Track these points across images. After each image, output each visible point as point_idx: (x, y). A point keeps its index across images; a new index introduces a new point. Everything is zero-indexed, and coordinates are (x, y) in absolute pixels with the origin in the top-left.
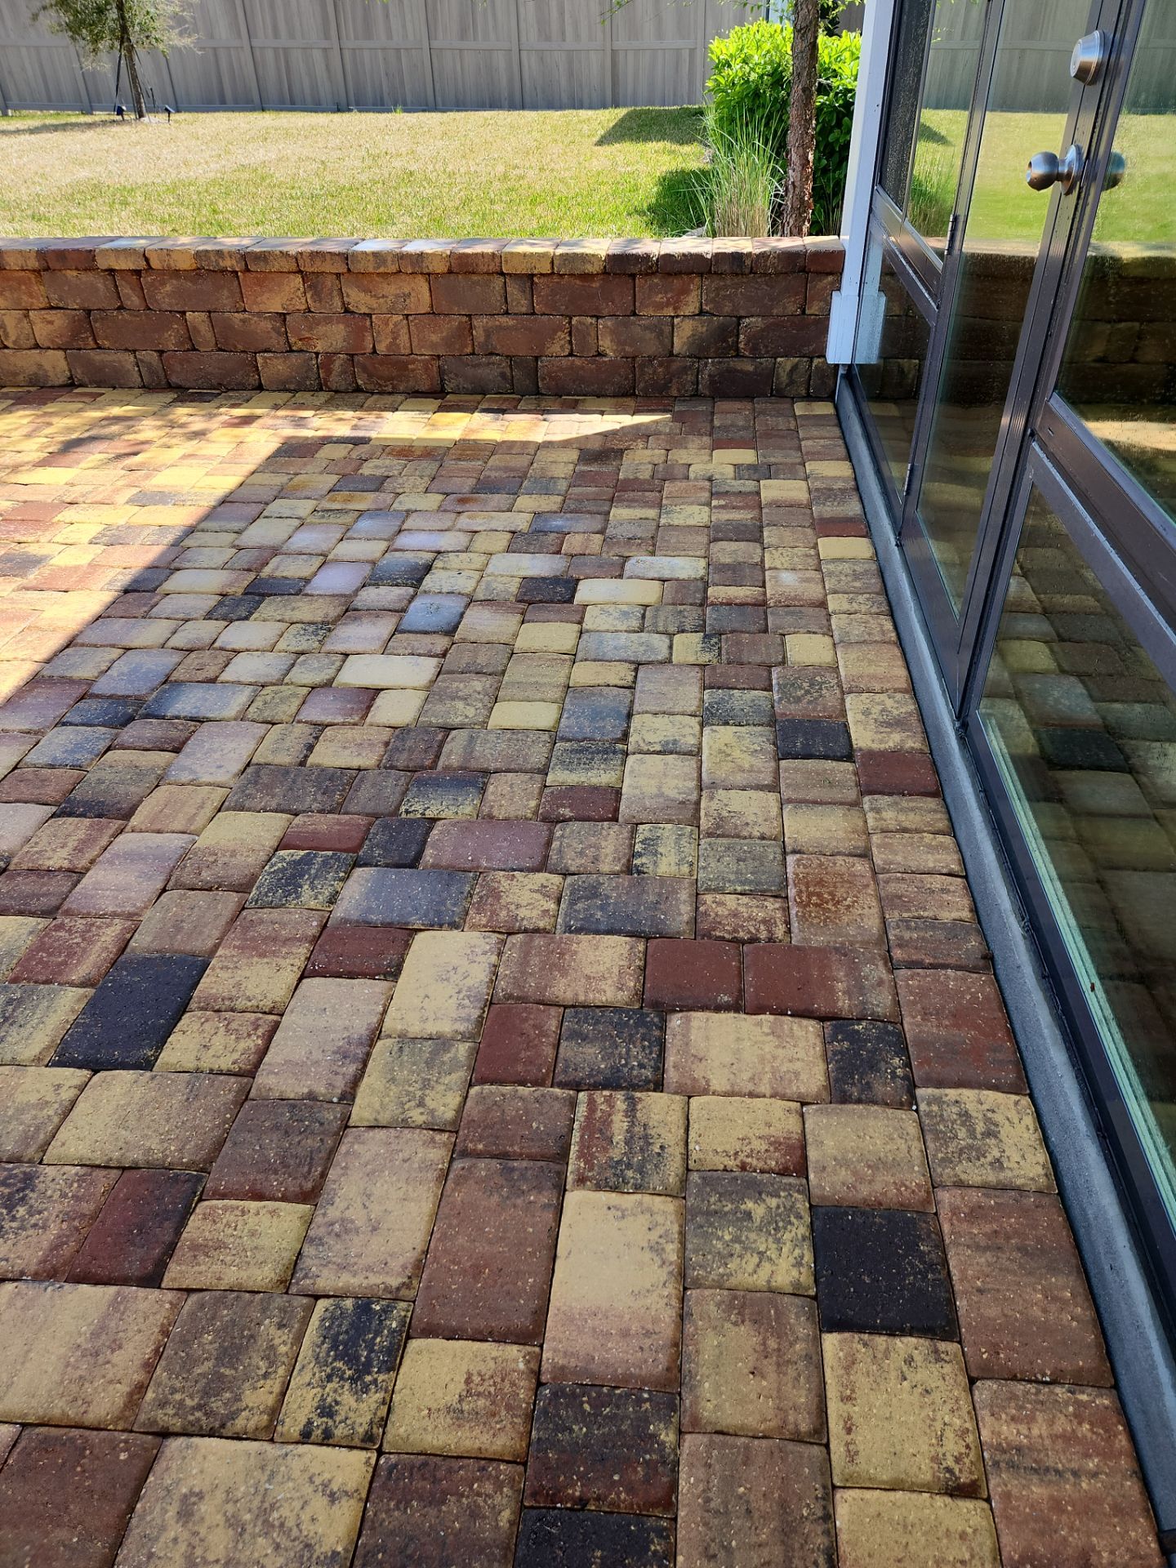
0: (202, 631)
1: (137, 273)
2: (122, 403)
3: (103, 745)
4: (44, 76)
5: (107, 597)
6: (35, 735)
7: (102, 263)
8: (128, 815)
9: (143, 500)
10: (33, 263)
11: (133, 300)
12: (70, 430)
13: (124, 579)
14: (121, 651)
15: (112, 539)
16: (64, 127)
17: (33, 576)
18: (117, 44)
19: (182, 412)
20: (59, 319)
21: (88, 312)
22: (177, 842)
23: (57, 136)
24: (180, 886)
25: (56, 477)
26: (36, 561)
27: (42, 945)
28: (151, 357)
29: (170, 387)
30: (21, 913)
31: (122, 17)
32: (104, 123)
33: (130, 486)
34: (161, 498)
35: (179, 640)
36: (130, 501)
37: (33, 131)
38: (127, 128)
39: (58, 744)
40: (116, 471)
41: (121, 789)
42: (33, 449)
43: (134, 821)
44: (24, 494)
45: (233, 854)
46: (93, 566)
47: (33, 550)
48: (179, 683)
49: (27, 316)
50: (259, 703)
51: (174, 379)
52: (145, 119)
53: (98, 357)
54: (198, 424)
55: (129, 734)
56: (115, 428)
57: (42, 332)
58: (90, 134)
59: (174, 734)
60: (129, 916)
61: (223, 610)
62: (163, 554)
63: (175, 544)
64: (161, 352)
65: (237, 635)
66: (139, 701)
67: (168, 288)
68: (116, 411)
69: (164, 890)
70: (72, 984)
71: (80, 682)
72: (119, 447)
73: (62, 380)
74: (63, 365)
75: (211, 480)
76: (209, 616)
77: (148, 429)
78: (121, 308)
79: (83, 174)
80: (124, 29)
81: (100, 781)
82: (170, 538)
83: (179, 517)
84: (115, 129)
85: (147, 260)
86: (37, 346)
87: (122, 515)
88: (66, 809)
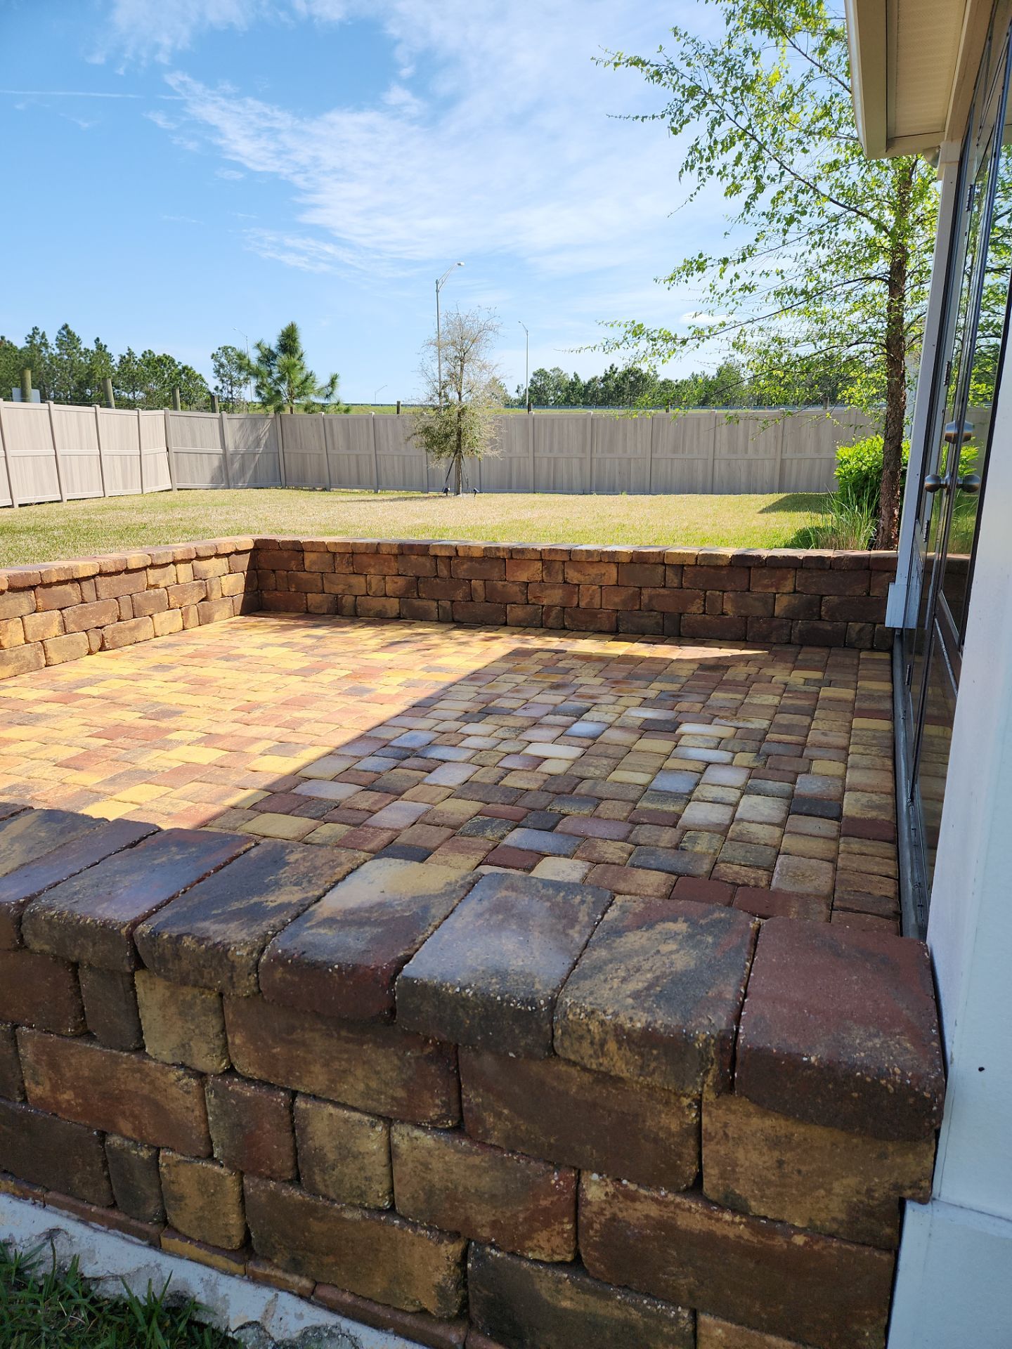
0: (454, 725)
1: (450, 558)
2: (425, 627)
3: (392, 766)
4: (404, 472)
5: (404, 708)
6: (359, 759)
7: (432, 552)
8: (400, 794)
9: (429, 669)
10: (395, 551)
11: (444, 572)
12: (393, 637)
13: (414, 701)
14: (408, 730)
15: (409, 685)
16: (411, 498)
17: (366, 697)
18: (453, 454)
19: (457, 634)
20: (401, 581)
21: (418, 578)
22: (424, 807)
23: (407, 502)
24: (422, 822)
25: (385, 657)
26: (369, 691)
27: (351, 834)
28: (446, 604)
29: (453, 621)
30: (343, 823)
31: (459, 440)
32: (435, 497)
33: (423, 663)
34: (440, 669)
35: (440, 728)
36: (423, 669)
37: (391, 500)
38: (448, 500)
39: (370, 763)
40: (417, 656)
41: (399, 783)
42: (374, 643)
43: (403, 796)
44: (366, 663)
45: (453, 814)
46: (398, 695)
47: (368, 686)
48: (435, 745)
49: (384, 579)
50: (477, 757)
51: (457, 617)
52: (461, 495)
53: (417, 603)
54: (465, 639)
55: (406, 763)
56: (419, 638)
57: (390, 588)
58: (425, 502)
59: (429, 764)
60: (396, 830)
61: (466, 718)
62: (437, 693)
63: (444, 689)
64: (453, 601)
65: (470, 728)
66: (414, 750)
67: (465, 566)
68: (421, 630)
69: (414, 824)
70: (364, 851)
71: (384, 740)
72: (420, 646)
73: (394, 614)
74: (397, 606)
75: (467, 663)
76: (457, 720)
77: (435, 639)
78: (437, 576)
79: (418, 521)
80: (459, 446)
81: (389, 779)
82: (442, 687)
83: (448, 679)
84: (441, 500)
85: (457, 551)
86: (385, 595)
87: (416, 675)
88: (369, 788)
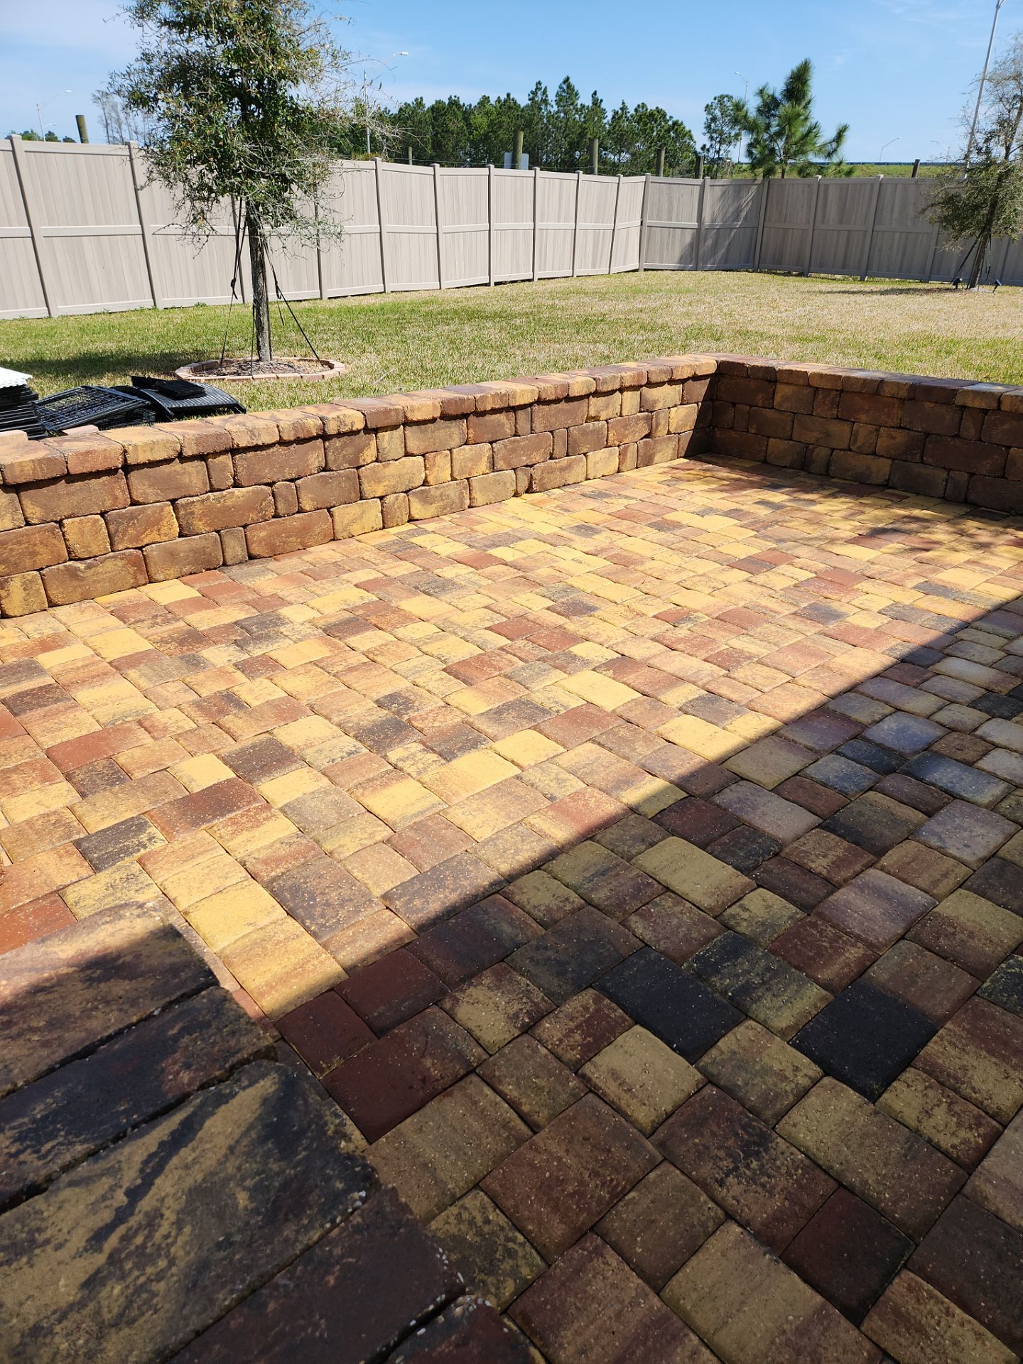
0: (969, 716)
1: (985, 411)
2: (922, 507)
3: (867, 784)
4: (904, 255)
5: (888, 660)
6: (816, 754)
7: (959, 401)
8: (881, 853)
9: (929, 589)
10: (903, 394)
11: (970, 430)
12: (878, 520)
13: (903, 650)
14: (893, 709)
15: (898, 614)
16: (908, 291)
17: (832, 626)
18: (978, 234)
19: (971, 525)
20: (901, 437)
21: (928, 435)
22: (921, 898)
23: (902, 297)
24: (917, 940)
25: (862, 554)
26: (837, 616)
27: (796, 932)
28: (961, 477)
29: (966, 502)
30: (784, 896)
31: (991, 213)
32: (939, 290)
33: (919, 575)
34: (944, 591)
35: (943, 716)
36: (917, 588)
37: (883, 293)
38: (958, 295)
39: (832, 768)
40: (908, 561)
41: (877, 828)
42: (847, 529)
43: (885, 861)
44: (836, 562)
45: (971, 935)
46: (879, 633)
47: (835, 606)
48: (939, 755)
49: (878, 430)
50: (1011, 801)
51: (972, 497)
52: (975, 289)
53: (918, 469)
54: (984, 537)
55: (890, 782)
56: (913, 526)
57: (883, 443)
58: (926, 297)
59: (928, 797)
60: (870, 945)
61: (987, 704)
62: (938, 639)
63: (951, 633)
64: (972, 474)
65: (997, 730)
66: (902, 757)
67: (1006, 426)
68: (917, 512)
69: (903, 938)
70: (817, 981)
71: (857, 723)
72: (914, 541)
73: (880, 480)
74: (887, 470)
75: (989, 587)
76: (973, 704)
77: (941, 533)
78: (957, 436)
79: (917, 327)
80: (989, 222)
81: (861, 814)
82: (947, 627)
83: (957, 612)
84: (948, 295)
85: (1000, 403)
86: (874, 453)
87: (908, 597)
88: (829, 824)
